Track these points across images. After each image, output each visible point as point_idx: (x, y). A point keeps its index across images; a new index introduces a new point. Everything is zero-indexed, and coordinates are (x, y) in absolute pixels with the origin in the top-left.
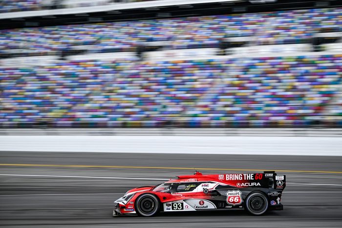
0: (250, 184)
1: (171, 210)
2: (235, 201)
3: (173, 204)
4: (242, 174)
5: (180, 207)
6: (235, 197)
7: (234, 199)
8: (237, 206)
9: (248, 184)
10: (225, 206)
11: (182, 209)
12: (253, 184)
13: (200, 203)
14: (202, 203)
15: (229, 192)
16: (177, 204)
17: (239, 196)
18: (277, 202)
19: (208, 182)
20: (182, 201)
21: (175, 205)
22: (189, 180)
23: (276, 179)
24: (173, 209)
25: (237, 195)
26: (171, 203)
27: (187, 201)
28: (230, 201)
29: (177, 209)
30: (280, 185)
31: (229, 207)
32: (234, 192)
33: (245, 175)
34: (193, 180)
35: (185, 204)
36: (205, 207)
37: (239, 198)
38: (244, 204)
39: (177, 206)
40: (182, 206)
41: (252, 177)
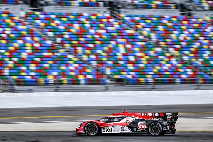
2: (142, 127)
3: (106, 128)
4: (152, 113)
5: (110, 131)
6: (142, 125)
8: (144, 131)
9: (155, 119)
10: (136, 130)
11: (112, 131)
12: (158, 119)
13: (122, 128)
14: (123, 128)
15: (139, 122)
18: (167, 128)
19: (130, 117)
20: (111, 127)
21: (108, 129)
22: (119, 115)
23: (167, 115)
24: (106, 132)
28: (139, 127)
30: (169, 118)
31: (139, 131)
32: (142, 122)
33: (154, 113)
34: (121, 116)
35: (113, 128)
36: (125, 131)
37: (145, 126)
38: (147, 129)
40: (111, 129)
41: (158, 114)
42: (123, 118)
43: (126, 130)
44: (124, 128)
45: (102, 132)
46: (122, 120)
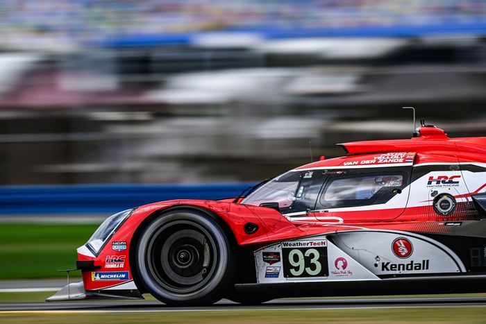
1: (281, 279)
3: (286, 252)
5: (313, 267)
11: (325, 272)
13: (395, 248)
14: (403, 249)
16: (304, 250)
20: (321, 240)
21: (296, 258)
22: (381, 157)
24: (287, 274)
26: (278, 249)
27: (344, 241)
29: (305, 274)
34: (396, 160)
35: (334, 252)
36: (419, 267)
39: (301, 262)
40: (324, 259)
42: (409, 175)
43: (426, 264)
44: (409, 246)
45: (262, 280)
46: (405, 191)
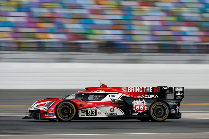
0: (149, 96)
1: (86, 116)
2: (141, 109)
3: (87, 111)
4: (143, 88)
5: (93, 114)
7: (140, 107)
8: (142, 114)
9: (147, 96)
10: (132, 113)
11: (96, 115)
12: (151, 96)
13: (111, 110)
14: (112, 110)
15: (135, 101)
16: (91, 110)
17: (144, 105)
18: (176, 110)
19: (115, 94)
20: (95, 108)
21: (90, 112)
23: (176, 91)
25: (143, 104)
26: (85, 110)
27: (100, 108)
28: (136, 108)
29: (91, 115)
30: (179, 96)
31: (136, 114)
32: (139, 101)
33: (145, 88)
34: (101, 92)
35: (98, 111)
36: (115, 114)
37: (144, 107)
38: (148, 112)
39: (91, 113)
40: (96, 112)
41: (151, 90)
42: (105, 95)
44: (114, 110)
45: (80, 116)
46: (105, 98)
